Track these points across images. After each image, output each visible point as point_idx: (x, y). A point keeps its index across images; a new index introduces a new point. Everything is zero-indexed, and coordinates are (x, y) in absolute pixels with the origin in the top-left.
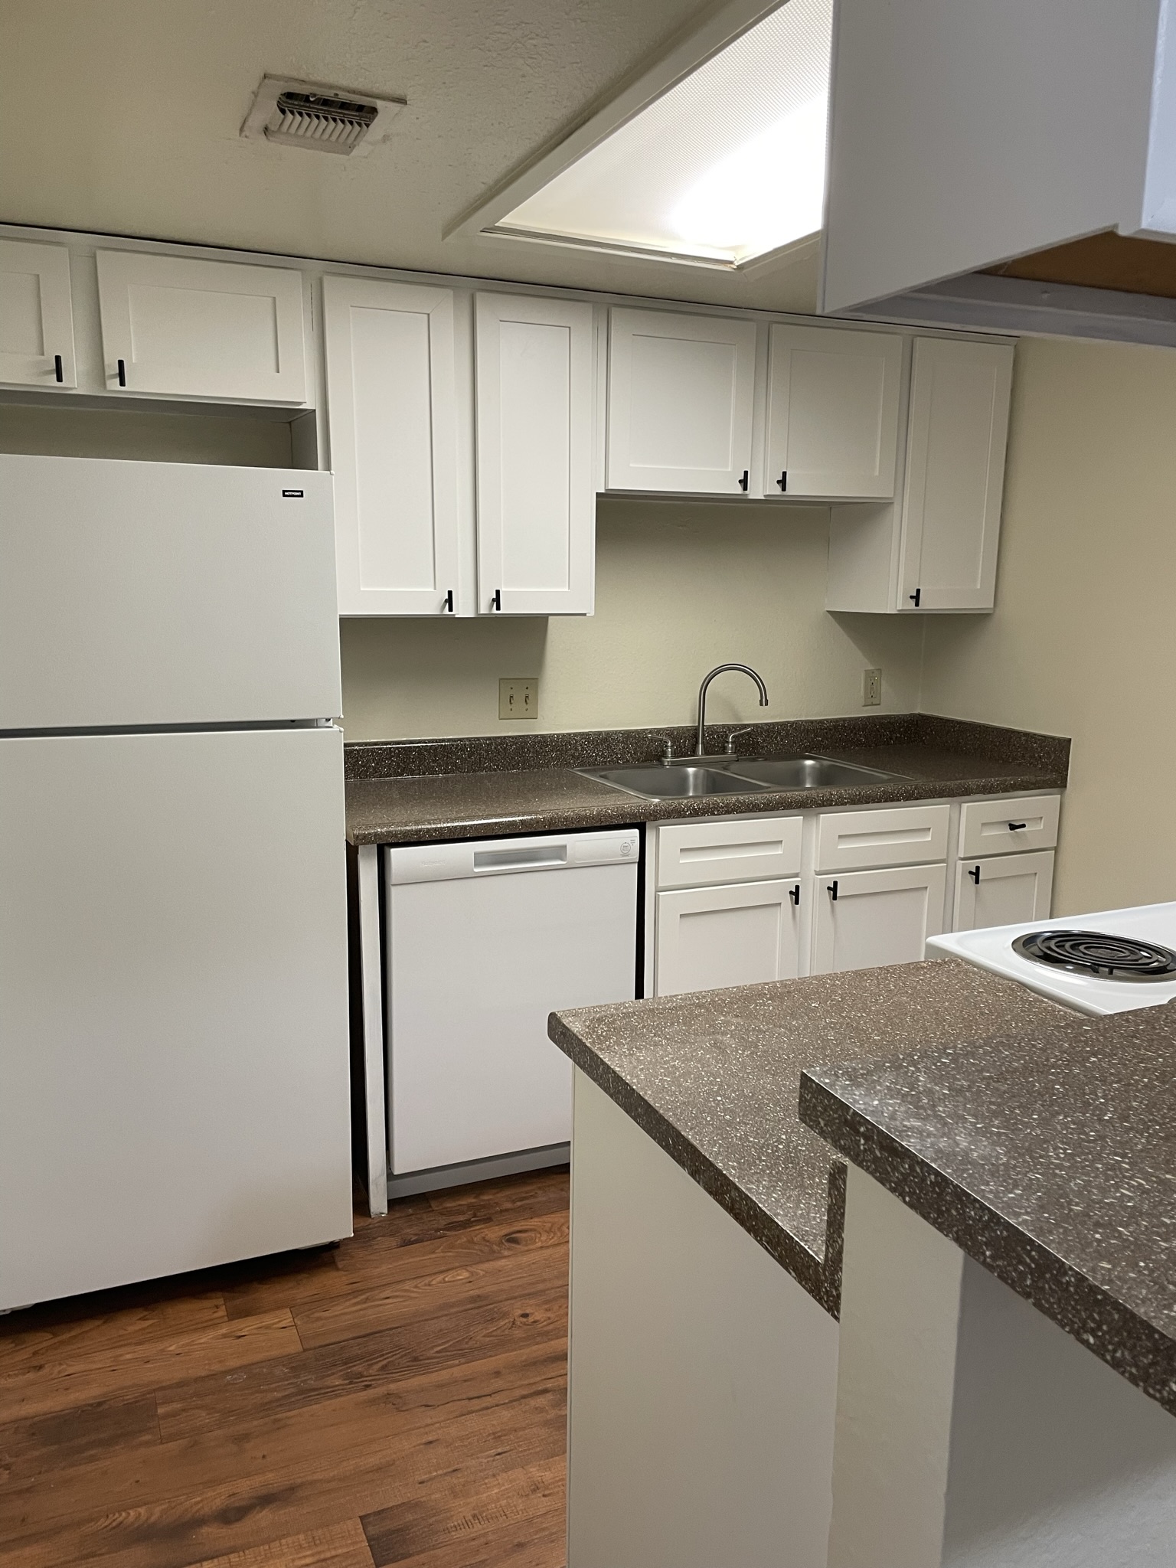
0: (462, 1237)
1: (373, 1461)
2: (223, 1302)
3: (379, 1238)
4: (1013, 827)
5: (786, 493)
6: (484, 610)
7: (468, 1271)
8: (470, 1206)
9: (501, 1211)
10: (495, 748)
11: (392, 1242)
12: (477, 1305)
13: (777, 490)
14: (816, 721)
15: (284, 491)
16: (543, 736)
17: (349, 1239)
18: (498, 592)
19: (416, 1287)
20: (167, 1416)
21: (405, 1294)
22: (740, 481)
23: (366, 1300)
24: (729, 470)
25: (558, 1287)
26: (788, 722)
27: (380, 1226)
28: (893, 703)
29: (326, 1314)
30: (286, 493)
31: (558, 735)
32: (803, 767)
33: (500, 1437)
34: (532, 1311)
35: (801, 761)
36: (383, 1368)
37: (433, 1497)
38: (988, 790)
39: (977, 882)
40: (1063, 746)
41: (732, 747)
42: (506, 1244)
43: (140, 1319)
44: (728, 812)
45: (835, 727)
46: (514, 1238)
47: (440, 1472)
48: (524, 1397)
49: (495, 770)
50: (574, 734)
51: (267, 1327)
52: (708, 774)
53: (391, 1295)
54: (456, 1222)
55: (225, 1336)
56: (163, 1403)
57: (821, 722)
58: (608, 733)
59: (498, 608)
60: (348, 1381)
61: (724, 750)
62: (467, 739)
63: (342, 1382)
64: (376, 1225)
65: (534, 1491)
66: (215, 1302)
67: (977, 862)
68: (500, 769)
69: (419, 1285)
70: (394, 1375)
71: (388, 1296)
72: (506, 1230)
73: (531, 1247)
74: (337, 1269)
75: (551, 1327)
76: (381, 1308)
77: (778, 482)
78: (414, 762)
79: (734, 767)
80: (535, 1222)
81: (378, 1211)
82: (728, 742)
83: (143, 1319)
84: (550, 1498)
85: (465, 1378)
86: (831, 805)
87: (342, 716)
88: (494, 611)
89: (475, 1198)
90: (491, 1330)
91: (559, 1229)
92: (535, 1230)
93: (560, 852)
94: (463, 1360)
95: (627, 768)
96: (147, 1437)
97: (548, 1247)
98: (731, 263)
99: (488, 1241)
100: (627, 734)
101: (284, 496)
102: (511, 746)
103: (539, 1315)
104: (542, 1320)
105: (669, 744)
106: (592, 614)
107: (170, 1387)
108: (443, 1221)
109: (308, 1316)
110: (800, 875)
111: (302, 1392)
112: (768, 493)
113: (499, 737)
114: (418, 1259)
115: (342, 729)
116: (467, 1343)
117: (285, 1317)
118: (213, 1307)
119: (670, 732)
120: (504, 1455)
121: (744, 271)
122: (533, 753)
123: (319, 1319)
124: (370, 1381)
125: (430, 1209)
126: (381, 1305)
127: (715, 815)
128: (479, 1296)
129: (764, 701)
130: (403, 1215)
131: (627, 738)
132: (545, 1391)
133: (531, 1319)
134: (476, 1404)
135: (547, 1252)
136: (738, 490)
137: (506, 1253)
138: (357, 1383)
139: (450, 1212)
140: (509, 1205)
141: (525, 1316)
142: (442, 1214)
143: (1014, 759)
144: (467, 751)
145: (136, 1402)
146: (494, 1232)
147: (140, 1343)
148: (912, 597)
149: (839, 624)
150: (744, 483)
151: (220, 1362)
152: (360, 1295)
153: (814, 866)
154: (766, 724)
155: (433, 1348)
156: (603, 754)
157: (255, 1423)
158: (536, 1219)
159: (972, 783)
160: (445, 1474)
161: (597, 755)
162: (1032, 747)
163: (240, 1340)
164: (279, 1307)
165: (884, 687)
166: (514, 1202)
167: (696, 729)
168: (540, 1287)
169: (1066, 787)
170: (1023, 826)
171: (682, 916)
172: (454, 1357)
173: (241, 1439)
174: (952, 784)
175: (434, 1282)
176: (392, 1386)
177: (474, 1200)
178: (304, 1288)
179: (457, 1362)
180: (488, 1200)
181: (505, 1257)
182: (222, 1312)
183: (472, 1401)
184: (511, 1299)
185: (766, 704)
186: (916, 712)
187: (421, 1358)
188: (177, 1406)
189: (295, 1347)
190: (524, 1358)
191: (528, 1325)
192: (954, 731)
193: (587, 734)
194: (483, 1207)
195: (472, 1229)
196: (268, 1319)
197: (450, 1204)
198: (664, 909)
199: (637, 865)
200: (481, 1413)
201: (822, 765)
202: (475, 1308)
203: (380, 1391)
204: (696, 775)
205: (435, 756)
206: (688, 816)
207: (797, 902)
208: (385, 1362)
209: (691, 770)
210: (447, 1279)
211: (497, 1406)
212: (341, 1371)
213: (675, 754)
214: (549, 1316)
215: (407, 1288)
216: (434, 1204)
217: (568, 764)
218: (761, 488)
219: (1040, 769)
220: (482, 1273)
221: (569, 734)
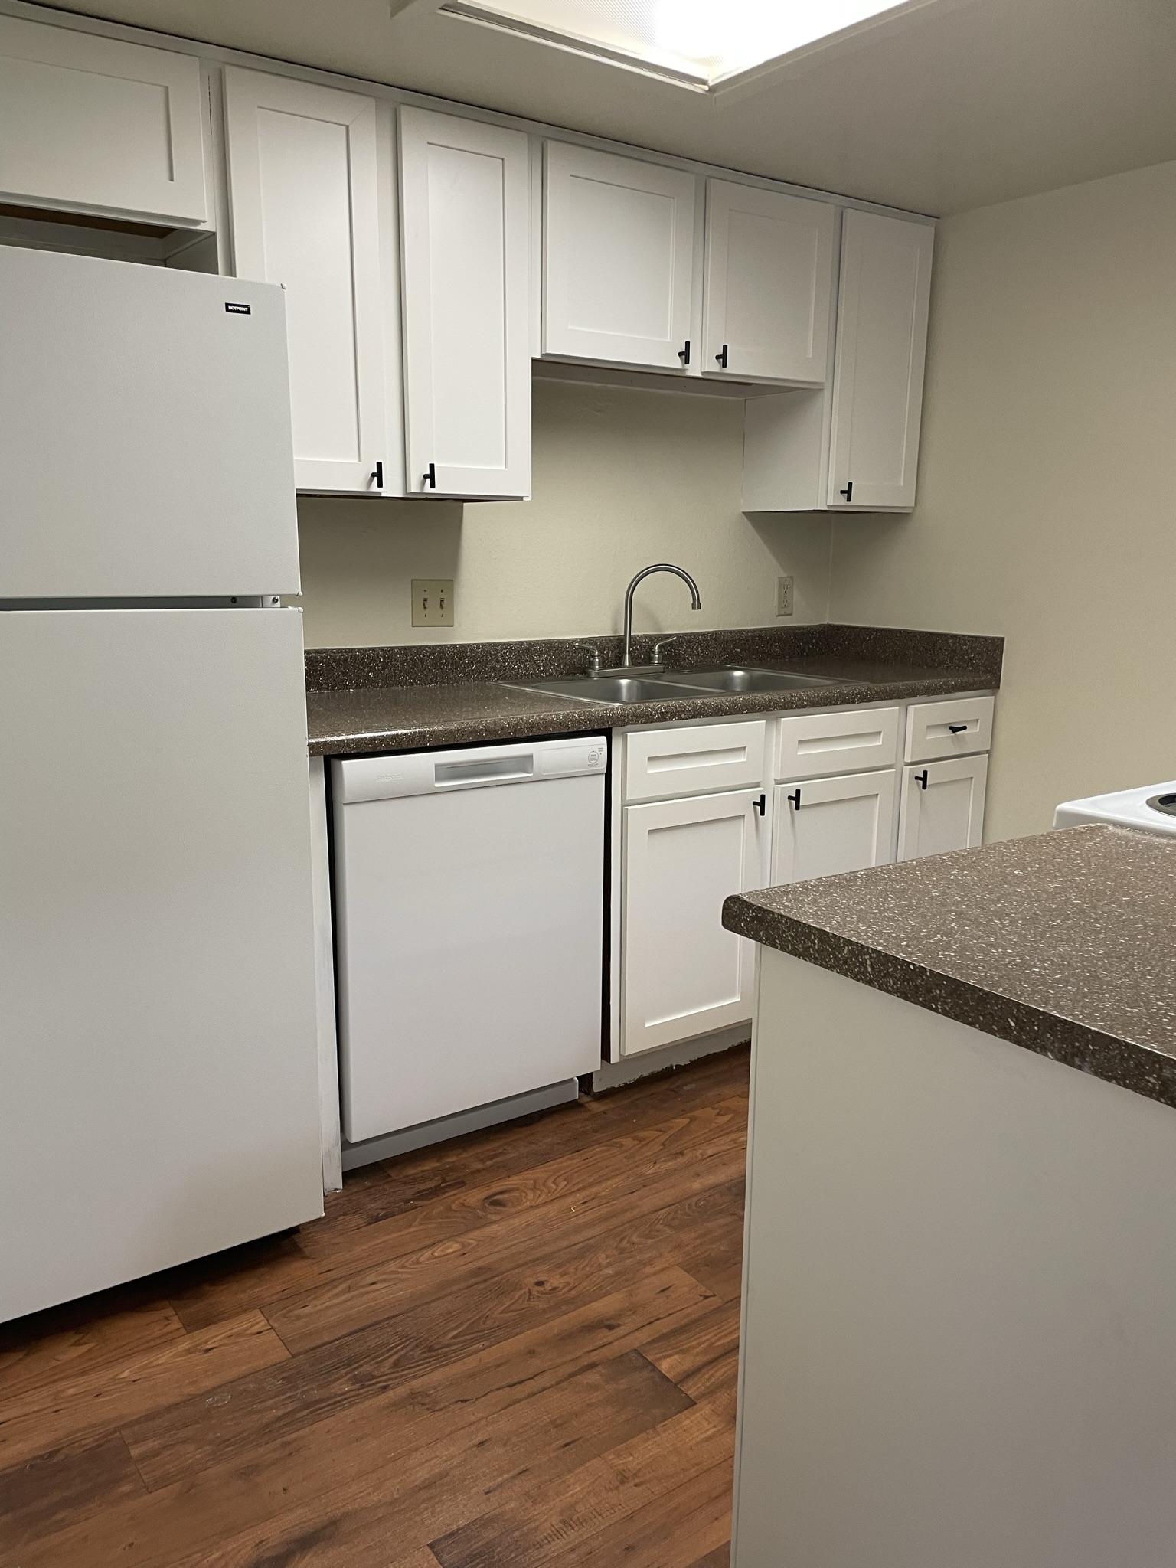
0: (437, 1206)
1: (422, 1475)
2: (174, 1313)
3: (342, 1218)
4: (954, 730)
5: (727, 370)
6: (414, 488)
7: (457, 1242)
8: (435, 1171)
9: (473, 1173)
10: (411, 659)
11: (357, 1220)
12: (483, 1277)
13: (715, 367)
14: (734, 631)
15: (227, 305)
16: (462, 646)
17: (320, 1219)
18: (432, 466)
19: (403, 1267)
20: (143, 1458)
21: (391, 1276)
22: (680, 354)
23: (349, 1289)
24: (669, 340)
25: (566, 1248)
26: (709, 633)
27: (336, 1205)
28: (806, 614)
29: (306, 1310)
30: (230, 308)
31: (478, 645)
32: (732, 678)
33: (561, 1425)
34: (547, 1278)
35: (730, 672)
36: (396, 1364)
37: (507, 1507)
38: (932, 692)
39: (924, 787)
40: (997, 644)
41: (659, 657)
42: (490, 1207)
43: (71, 1345)
44: (694, 716)
45: (753, 638)
46: (497, 1200)
47: (506, 1476)
48: (573, 1375)
49: (412, 684)
50: (494, 643)
51: (239, 1334)
52: (643, 686)
53: (379, 1278)
54: (424, 1190)
55: (188, 1351)
56: (136, 1442)
57: (740, 632)
58: (529, 643)
59: (433, 486)
60: (357, 1386)
61: (649, 661)
62: (380, 648)
63: (353, 1387)
64: (333, 1203)
65: (622, 1482)
66: (162, 1314)
67: (924, 767)
68: (416, 683)
69: (407, 1264)
70: (412, 1370)
71: (374, 1280)
72: (486, 1194)
73: (520, 1208)
74: (305, 1258)
75: (573, 1293)
76: (366, 1297)
77: (718, 357)
78: (321, 674)
79: (666, 676)
80: (515, 1180)
81: (332, 1187)
82: (654, 652)
83: (77, 1344)
84: (644, 1487)
85: (499, 1362)
86: (792, 708)
87: (301, 593)
88: (428, 489)
89: (437, 1161)
90: (507, 1305)
91: (544, 1185)
92: (518, 1189)
93: (524, 763)
94: (487, 1343)
95: (549, 681)
96: (127, 1488)
97: (538, 1206)
98: (704, 82)
99: (468, 1207)
100: (550, 644)
101: (228, 310)
102: (428, 656)
103: (555, 1281)
104: (561, 1286)
105: (597, 654)
106: (529, 499)
107: (137, 1422)
108: (409, 1192)
109: (284, 1316)
110: (761, 784)
111: (308, 1406)
112: (706, 370)
113: (414, 647)
114: (396, 1235)
115: (301, 609)
116: (484, 1322)
117: (256, 1321)
118: (164, 1320)
119: (594, 641)
120: (571, 1445)
121: (716, 95)
122: (452, 664)
123: (298, 1317)
124: (385, 1381)
125: (390, 1179)
126: (368, 1293)
127: (681, 719)
128: (480, 1268)
129: (696, 605)
130: (360, 1189)
131: (550, 648)
132: (592, 1366)
133: (548, 1287)
134: (521, 1391)
135: (540, 1211)
136: (677, 363)
137: (494, 1218)
138: (370, 1385)
139: (415, 1180)
140: (479, 1166)
141: (540, 1284)
142: (405, 1183)
143: (940, 664)
144: (380, 662)
145: (100, 1446)
146: (474, 1196)
147: (83, 1373)
148: (842, 492)
149: (753, 526)
150: (685, 355)
151: (191, 1383)
152: (341, 1283)
153: (774, 775)
154: (687, 634)
155: (446, 1333)
156: (525, 666)
157: (261, 1450)
158: (515, 1178)
159: (918, 683)
160: (513, 1478)
161: (519, 667)
162: (962, 649)
163: (208, 1354)
164: (243, 1309)
165: (797, 596)
166: (482, 1161)
167: (620, 641)
168: (547, 1250)
169: (999, 688)
170: (964, 728)
171: (650, 832)
172: (475, 1341)
173: (248, 1472)
174: (900, 685)
175: (422, 1259)
176: (416, 1384)
177: (438, 1164)
178: (270, 1285)
179: (480, 1345)
180: (453, 1162)
181: (492, 1223)
182: (176, 1324)
183: (513, 1388)
184: (520, 1266)
185: (699, 608)
186: (826, 623)
187: (438, 1347)
188: (153, 1444)
189: (281, 1354)
190: (556, 1331)
191: (547, 1294)
192: (870, 639)
193: (509, 644)
194: (451, 1170)
195: (445, 1196)
196: (235, 1326)
197: (411, 1171)
198: (636, 822)
199: (604, 777)
200: (528, 1400)
201: (751, 677)
202: (482, 1282)
203: (403, 1391)
204: (629, 686)
205: (345, 668)
206: (656, 721)
207: (762, 813)
208: (395, 1357)
209: (624, 682)
210: (436, 1254)
211: (545, 1389)
212: (347, 1373)
213: (603, 666)
214: (567, 1280)
215: (393, 1269)
216: (393, 1173)
217: (489, 678)
218: (700, 365)
219: (971, 671)
220: (474, 1243)
221: (490, 644)
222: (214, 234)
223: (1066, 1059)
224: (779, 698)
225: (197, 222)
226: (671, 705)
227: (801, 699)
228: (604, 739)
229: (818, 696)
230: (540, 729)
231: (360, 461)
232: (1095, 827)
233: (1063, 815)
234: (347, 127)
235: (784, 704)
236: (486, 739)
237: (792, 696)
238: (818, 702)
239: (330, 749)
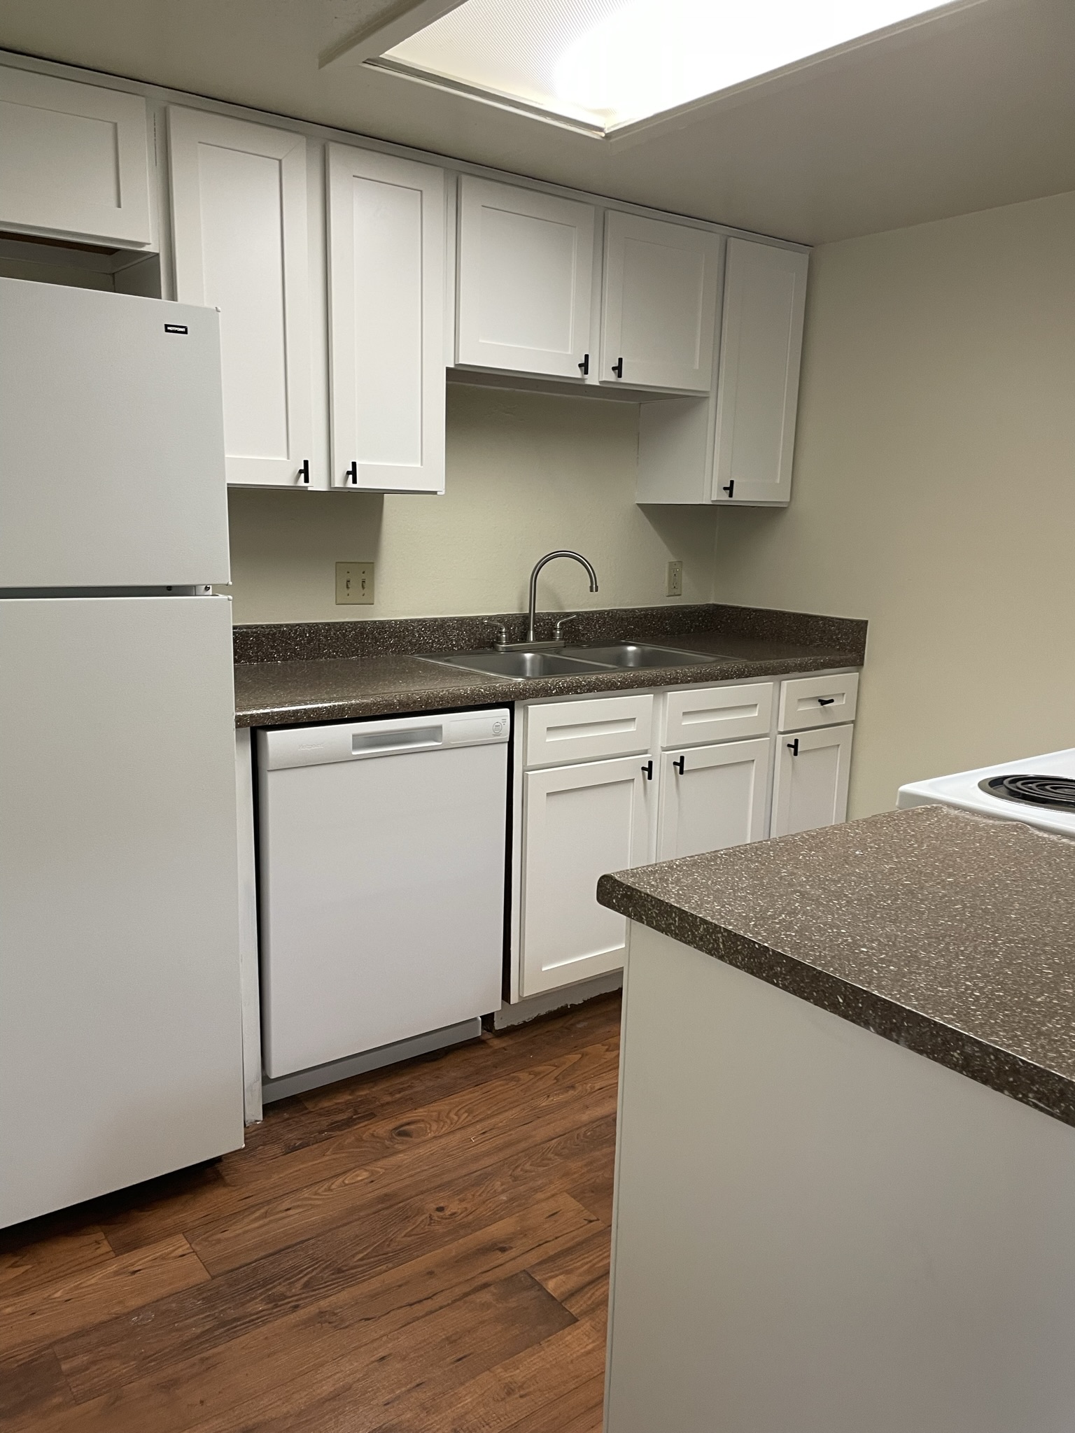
0: (348, 1137)
1: (327, 1388)
2: (104, 1237)
3: (260, 1148)
4: (823, 702)
5: (622, 380)
6: (338, 483)
7: (366, 1170)
8: (347, 1103)
9: (382, 1105)
10: (334, 634)
11: (276, 1149)
12: (388, 1204)
13: (612, 377)
14: (628, 610)
15: (166, 326)
16: (381, 622)
17: (240, 1150)
18: (354, 464)
19: (316, 1194)
20: (72, 1372)
21: (305, 1203)
22: (580, 365)
23: (265, 1215)
24: (569, 353)
25: (465, 1176)
26: (606, 611)
27: (257, 1135)
28: (693, 595)
29: (226, 1235)
30: (169, 328)
31: (396, 621)
32: (626, 653)
33: (455, 1341)
34: (446, 1204)
35: (623, 647)
36: (306, 1285)
37: (403, 1417)
38: (803, 669)
39: (796, 754)
40: (861, 626)
41: (560, 634)
42: (398, 1138)
43: (9, 1267)
44: (589, 691)
45: (646, 616)
46: (404, 1131)
47: (403, 1389)
48: (466, 1295)
49: (334, 657)
50: (410, 620)
51: (163, 1258)
52: (545, 660)
53: (295, 1204)
54: (336, 1122)
55: (116, 1273)
56: (66, 1358)
57: (633, 610)
58: (443, 620)
59: (355, 481)
60: (270, 1305)
61: (551, 636)
62: (306, 624)
63: (266, 1307)
64: (253, 1134)
65: (509, 1394)
66: (94, 1237)
67: (796, 736)
68: (339, 656)
69: (320, 1191)
70: (321, 1291)
71: (289, 1207)
72: (391, 1126)
73: (424, 1138)
74: (226, 1185)
75: (471, 1217)
76: (286, 1221)
77: (614, 369)
78: (251, 648)
79: (565, 651)
80: (420, 1112)
81: (253, 1119)
82: (556, 629)
83: (13, 1266)
84: (528, 1398)
85: (399, 1283)
86: (677, 683)
87: (231, 583)
88: (350, 484)
89: (350, 1095)
90: (409, 1229)
91: (447, 1116)
92: (423, 1121)
93: (435, 732)
94: (390, 1265)
95: (461, 654)
96: (57, 1400)
97: (441, 1137)
98: (601, 130)
99: (377, 1137)
100: (461, 621)
101: (167, 331)
102: (350, 632)
103: (454, 1207)
104: (460, 1211)
105: (504, 630)
106: (443, 493)
107: (68, 1339)
108: (325, 1122)
109: (205, 1240)
110: (649, 751)
111: (223, 1324)
112: (603, 380)
113: (337, 623)
114: (310, 1164)
115: (231, 597)
116: (389, 1245)
117: (180, 1245)
118: (95, 1243)
119: (501, 618)
120: (464, 1360)
121: (611, 141)
122: (372, 639)
123: (219, 1241)
124: (297, 1300)
125: (306, 1111)
126: (284, 1218)
127: (577, 693)
128: (386, 1195)
129: (594, 588)
130: (279, 1120)
131: (461, 625)
132: (486, 1286)
133: (447, 1212)
134: (419, 1310)
135: (443, 1141)
136: (577, 373)
137: (400, 1147)
138: (283, 1305)
139: (328, 1113)
140: (388, 1099)
141: (440, 1209)
142: (320, 1115)
143: (812, 642)
144: (306, 637)
145: (33, 1361)
146: (382, 1128)
147: (19, 1294)
148: (725, 489)
149: (647, 517)
150: (584, 366)
151: (120, 1302)
152: (258, 1210)
153: (661, 742)
154: (586, 613)
155: (353, 1256)
156: (439, 641)
157: (181, 1366)
158: (421, 1110)
159: (791, 661)
160: (409, 1391)
161: (434, 641)
162: (830, 630)
163: (135, 1276)
164: (169, 1234)
165: (685, 579)
166: (391, 1094)
167: (526, 618)
168: (446, 1178)
169: (863, 665)
170: (832, 701)
171: (548, 794)
172: (380, 1263)
173: (169, 1386)
174: (774, 662)
175: (333, 1187)
176: (323, 1304)
177: (350, 1097)
178: (192, 1211)
179: (384, 1267)
180: (366, 1095)
181: (400, 1152)
182: (105, 1247)
183: (413, 1306)
184: (422, 1193)
185: (597, 591)
186: (711, 602)
187: (345, 1268)
188: (83, 1359)
189: (201, 1276)
190: (454, 1254)
191: (446, 1219)
192: (750, 619)
193: (424, 620)
194: (362, 1102)
195: (356, 1127)
196: (162, 1248)
197: (326, 1104)
198: (535, 786)
199: (507, 745)
200: (427, 1318)
201: (643, 652)
202: (387, 1208)
203: (312, 1309)
204: (533, 660)
205: (274, 642)
206: (555, 695)
207: (650, 778)
208: (306, 1279)
209: (528, 656)
210: (347, 1182)
211: (441, 1308)
212: (261, 1294)
213: (509, 640)
214: (465, 1206)
215: (306, 1195)
216: (310, 1106)
217: (406, 651)
218: (598, 375)
219: (839, 649)
220: (382, 1171)
221: (406, 621)
222: (158, 255)
223: (886, 1033)
224: (666, 675)
225: (142, 244)
226: (568, 680)
227: (685, 675)
228: (507, 711)
229: (701, 671)
230: (448, 702)
231: (288, 459)
232: (933, 807)
233: (905, 796)
234: (280, 161)
235: (670, 679)
236: (400, 712)
237: (678, 673)
238: (700, 678)
239: (256, 721)
